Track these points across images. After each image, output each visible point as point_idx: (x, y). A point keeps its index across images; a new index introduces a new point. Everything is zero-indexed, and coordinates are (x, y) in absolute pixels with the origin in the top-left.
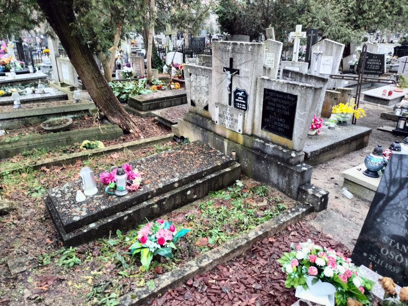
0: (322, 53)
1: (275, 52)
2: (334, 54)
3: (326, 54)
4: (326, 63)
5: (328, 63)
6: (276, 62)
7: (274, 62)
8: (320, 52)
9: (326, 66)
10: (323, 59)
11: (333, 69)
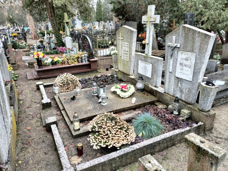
0: (178, 46)
1: (129, 41)
2: (197, 50)
3: (185, 49)
4: (185, 62)
5: (188, 63)
6: (130, 54)
7: (128, 53)
8: (176, 44)
9: (185, 68)
10: (181, 56)
11: (195, 73)
